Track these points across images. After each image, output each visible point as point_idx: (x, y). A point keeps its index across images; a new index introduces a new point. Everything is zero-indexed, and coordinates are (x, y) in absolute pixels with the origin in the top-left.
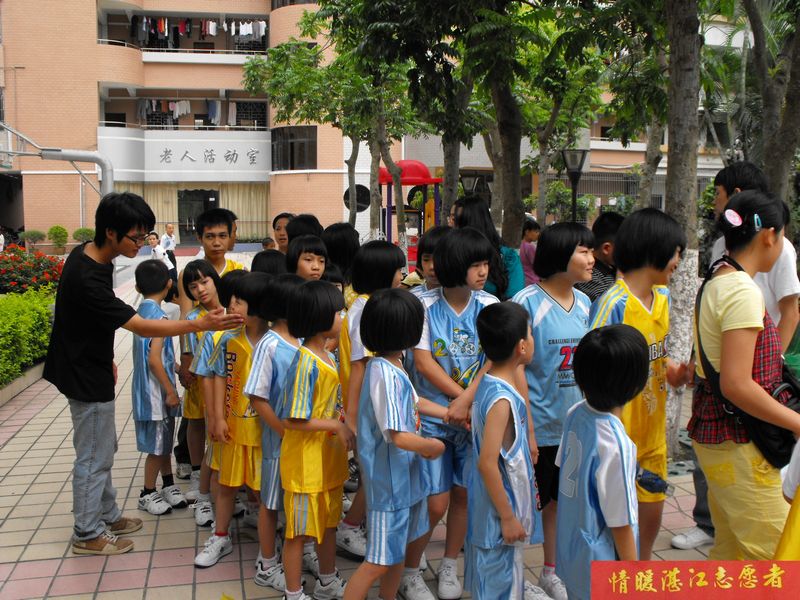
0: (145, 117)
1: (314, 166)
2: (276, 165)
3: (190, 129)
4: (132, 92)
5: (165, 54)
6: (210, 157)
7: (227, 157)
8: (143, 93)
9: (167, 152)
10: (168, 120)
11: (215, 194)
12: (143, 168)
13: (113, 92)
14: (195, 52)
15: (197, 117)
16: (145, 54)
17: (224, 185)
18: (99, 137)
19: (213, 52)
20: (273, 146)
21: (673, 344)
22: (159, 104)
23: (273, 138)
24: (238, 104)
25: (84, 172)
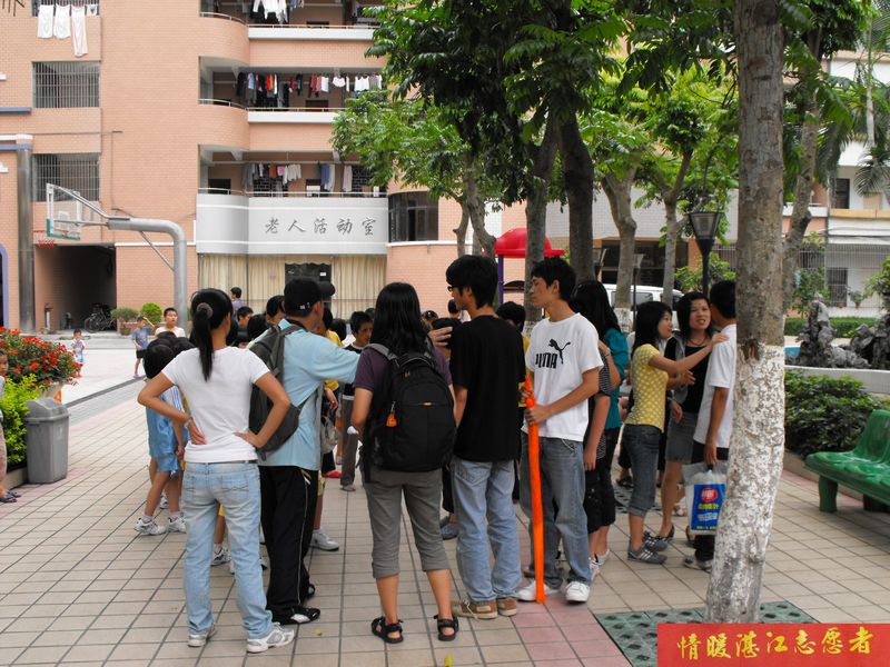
0: (251, 184)
1: (435, 237)
2: (393, 236)
3: (299, 195)
4: (238, 156)
5: (273, 113)
6: (321, 227)
7: (340, 227)
8: (249, 157)
9: (274, 222)
10: (277, 187)
11: (327, 269)
12: (247, 239)
13: (218, 156)
14: (307, 111)
15: (310, 182)
16: (250, 113)
17: (336, 258)
18: (198, 206)
19: (326, 111)
20: (390, 214)
21: (744, 488)
22: (266, 168)
23: (391, 206)
24: (354, 167)
25: (154, 244)
